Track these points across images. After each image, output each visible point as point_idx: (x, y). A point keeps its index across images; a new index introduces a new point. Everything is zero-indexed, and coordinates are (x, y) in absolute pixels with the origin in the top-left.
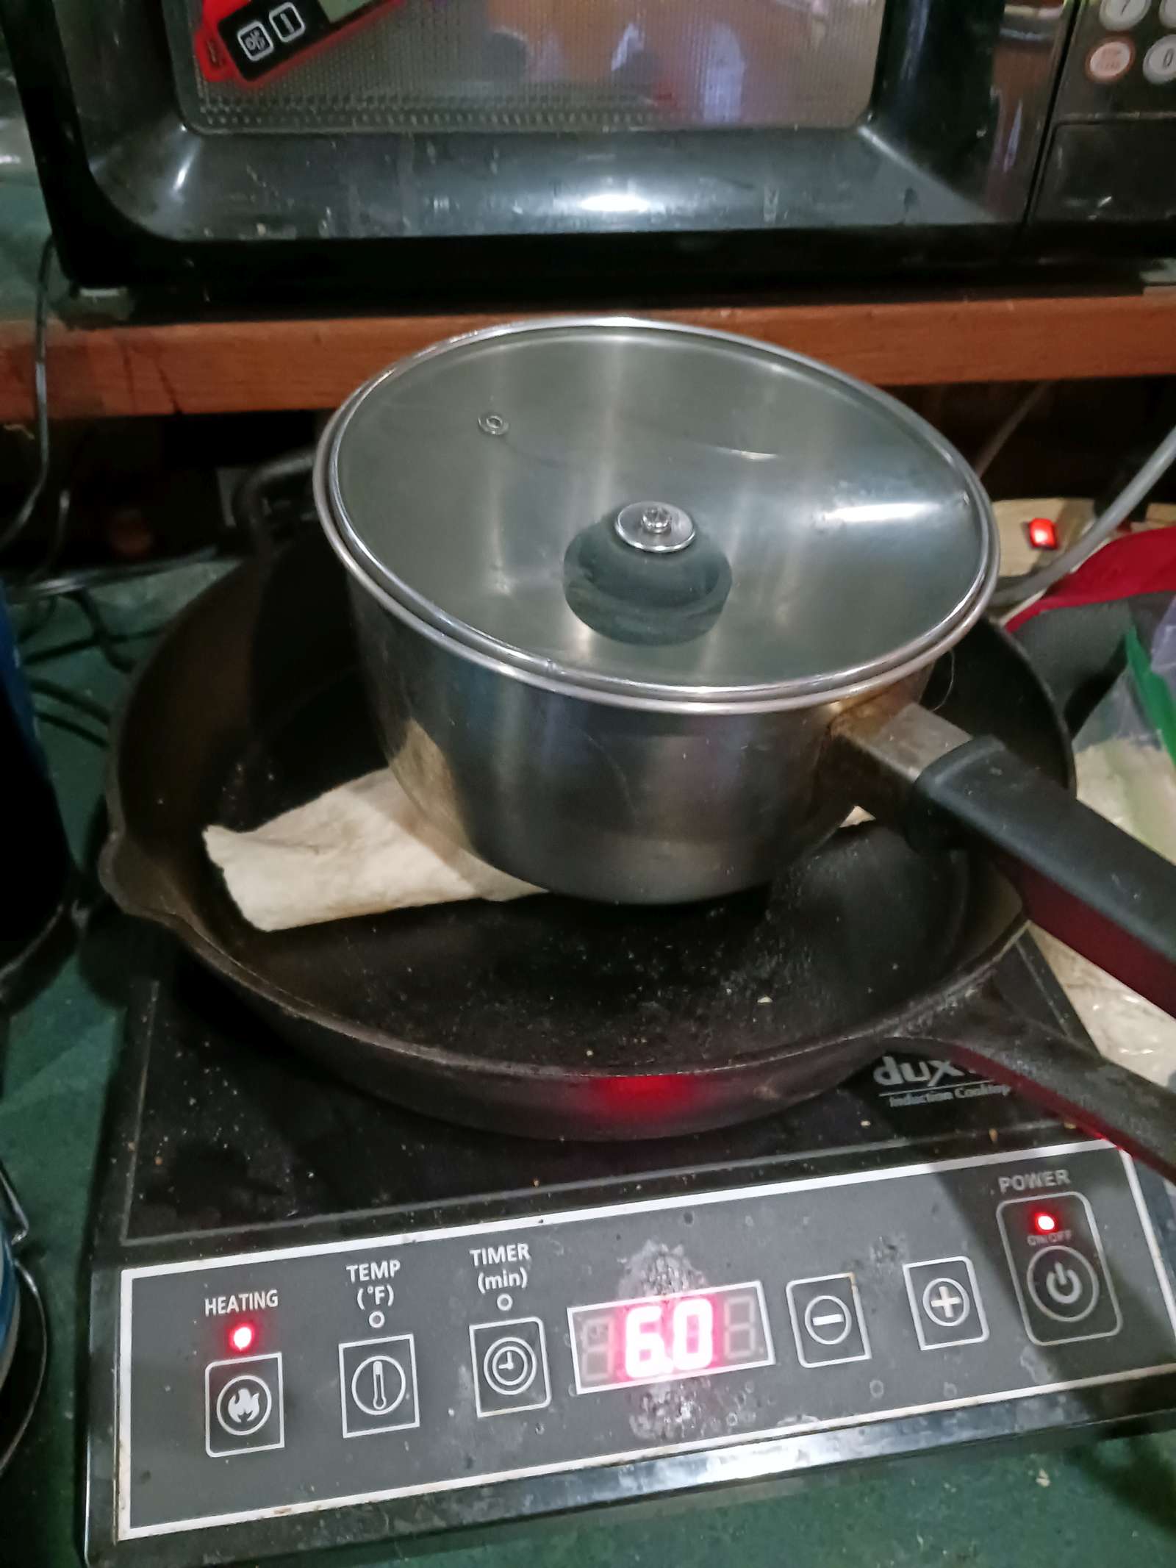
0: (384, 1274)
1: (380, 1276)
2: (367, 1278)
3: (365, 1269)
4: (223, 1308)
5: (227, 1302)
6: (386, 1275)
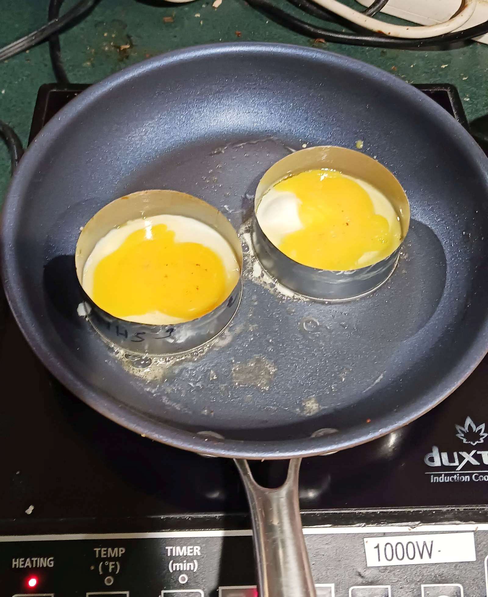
0: (115, 555)
1: (113, 555)
2: (105, 556)
3: (104, 551)
4: (22, 565)
5: (25, 561)
6: (116, 556)
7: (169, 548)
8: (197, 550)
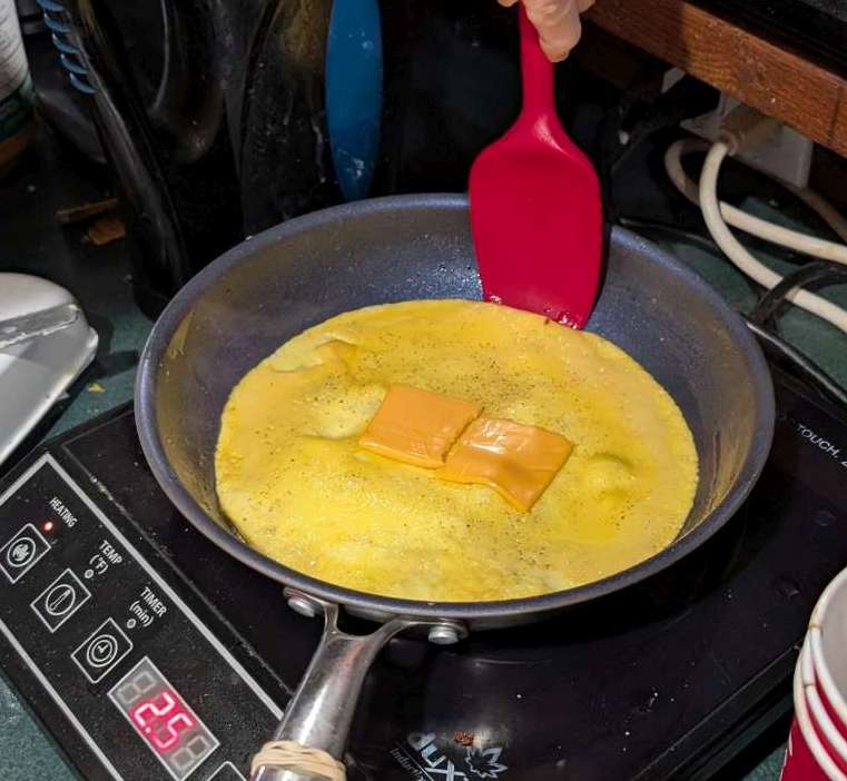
1: (110, 558)
2: (105, 553)
3: (109, 549)
4: (57, 507)
5: (60, 506)
6: (112, 560)
7: (147, 589)
8: (163, 610)
